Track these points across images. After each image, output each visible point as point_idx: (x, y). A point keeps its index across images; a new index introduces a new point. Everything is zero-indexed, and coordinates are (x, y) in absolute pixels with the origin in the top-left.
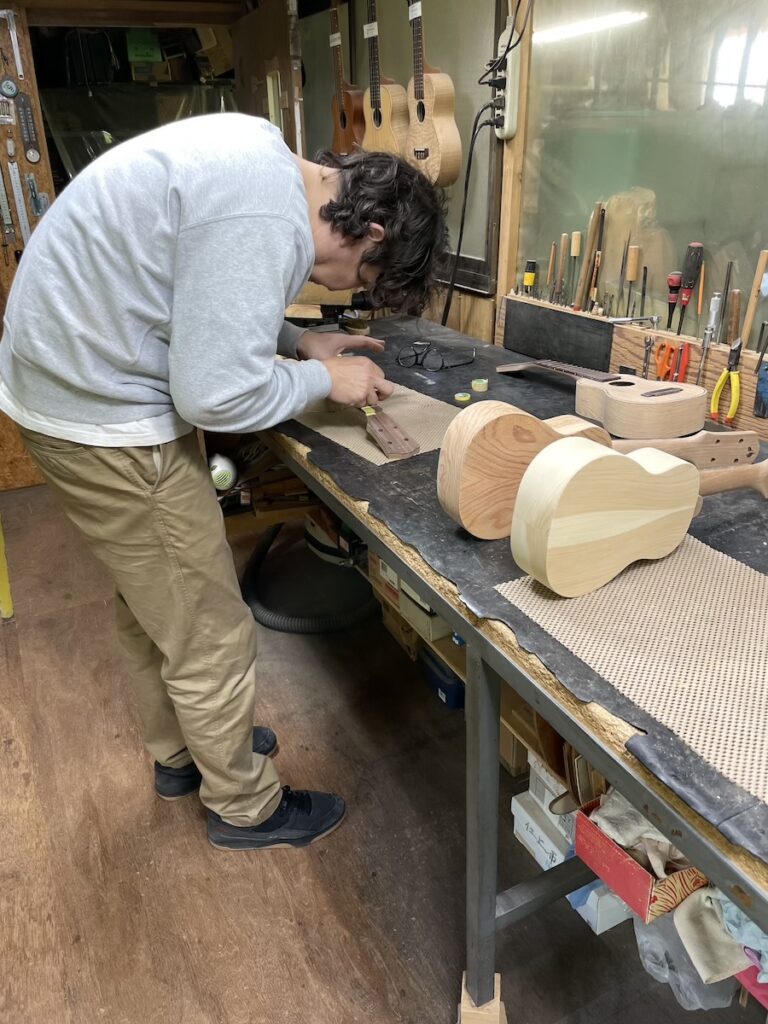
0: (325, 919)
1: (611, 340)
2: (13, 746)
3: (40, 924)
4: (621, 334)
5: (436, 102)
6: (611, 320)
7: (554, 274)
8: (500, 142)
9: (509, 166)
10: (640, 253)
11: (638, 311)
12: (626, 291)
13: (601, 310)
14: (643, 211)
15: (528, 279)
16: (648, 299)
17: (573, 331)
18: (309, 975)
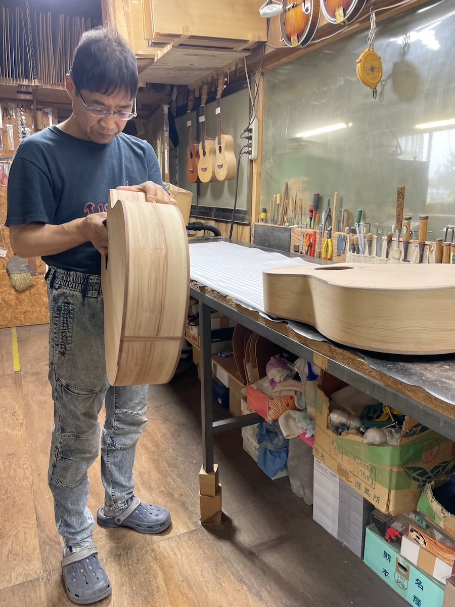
0: (152, 472)
1: (291, 235)
2: (15, 414)
3: (23, 470)
4: (294, 233)
5: (226, 146)
6: (290, 227)
7: (272, 212)
8: (251, 161)
9: (255, 171)
10: (300, 200)
13: (288, 224)
14: (302, 184)
15: (262, 215)
16: (303, 217)
17: (277, 233)
18: (141, 488)
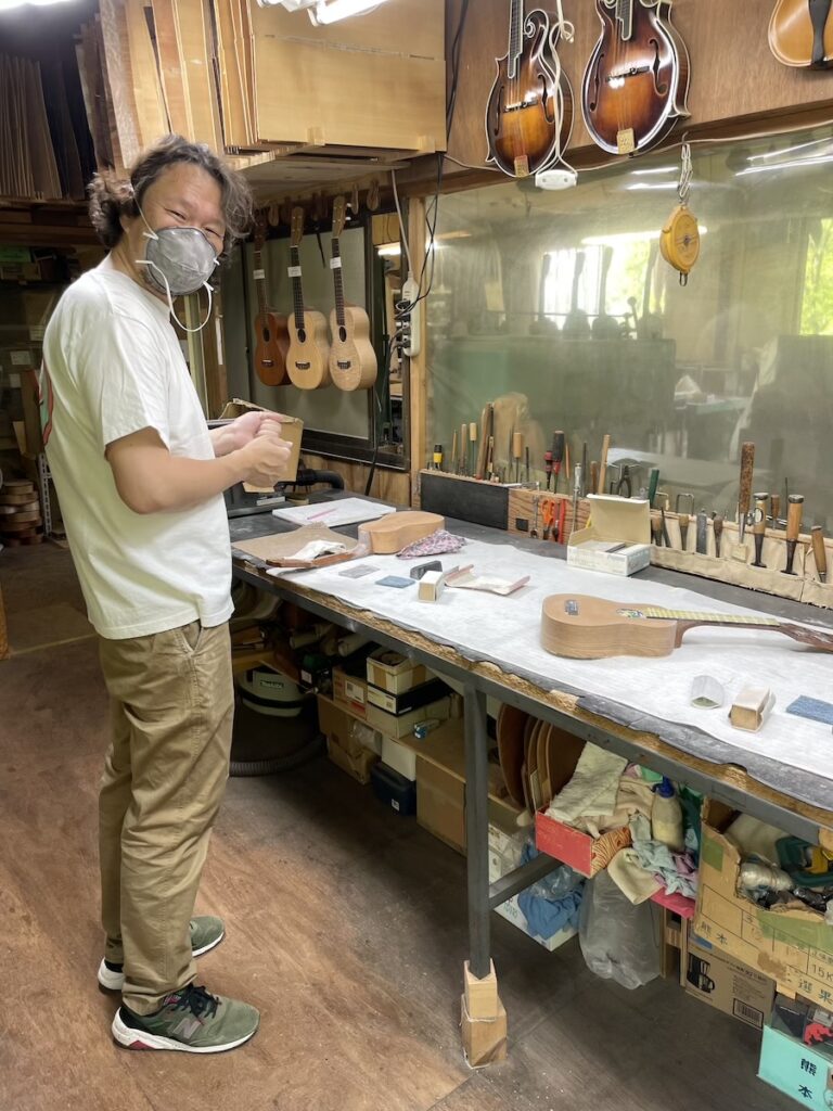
1: (508, 500)
2: (3, 896)
4: (515, 495)
5: (355, 328)
6: (506, 485)
7: (457, 454)
8: (408, 358)
9: (415, 375)
10: (522, 439)
11: (524, 477)
12: (514, 464)
13: (497, 479)
14: (521, 408)
15: (437, 457)
16: (531, 470)
17: (477, 495)
